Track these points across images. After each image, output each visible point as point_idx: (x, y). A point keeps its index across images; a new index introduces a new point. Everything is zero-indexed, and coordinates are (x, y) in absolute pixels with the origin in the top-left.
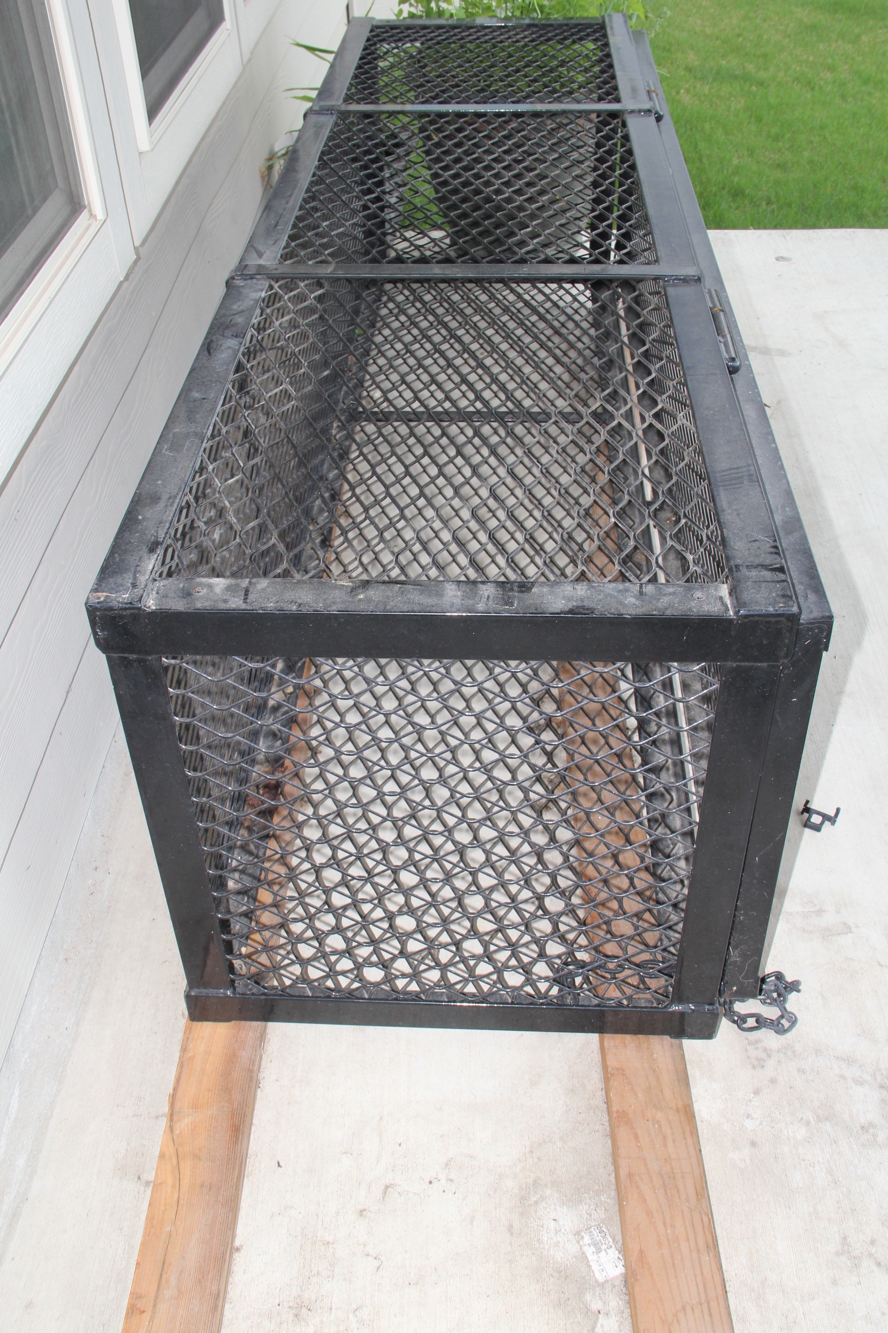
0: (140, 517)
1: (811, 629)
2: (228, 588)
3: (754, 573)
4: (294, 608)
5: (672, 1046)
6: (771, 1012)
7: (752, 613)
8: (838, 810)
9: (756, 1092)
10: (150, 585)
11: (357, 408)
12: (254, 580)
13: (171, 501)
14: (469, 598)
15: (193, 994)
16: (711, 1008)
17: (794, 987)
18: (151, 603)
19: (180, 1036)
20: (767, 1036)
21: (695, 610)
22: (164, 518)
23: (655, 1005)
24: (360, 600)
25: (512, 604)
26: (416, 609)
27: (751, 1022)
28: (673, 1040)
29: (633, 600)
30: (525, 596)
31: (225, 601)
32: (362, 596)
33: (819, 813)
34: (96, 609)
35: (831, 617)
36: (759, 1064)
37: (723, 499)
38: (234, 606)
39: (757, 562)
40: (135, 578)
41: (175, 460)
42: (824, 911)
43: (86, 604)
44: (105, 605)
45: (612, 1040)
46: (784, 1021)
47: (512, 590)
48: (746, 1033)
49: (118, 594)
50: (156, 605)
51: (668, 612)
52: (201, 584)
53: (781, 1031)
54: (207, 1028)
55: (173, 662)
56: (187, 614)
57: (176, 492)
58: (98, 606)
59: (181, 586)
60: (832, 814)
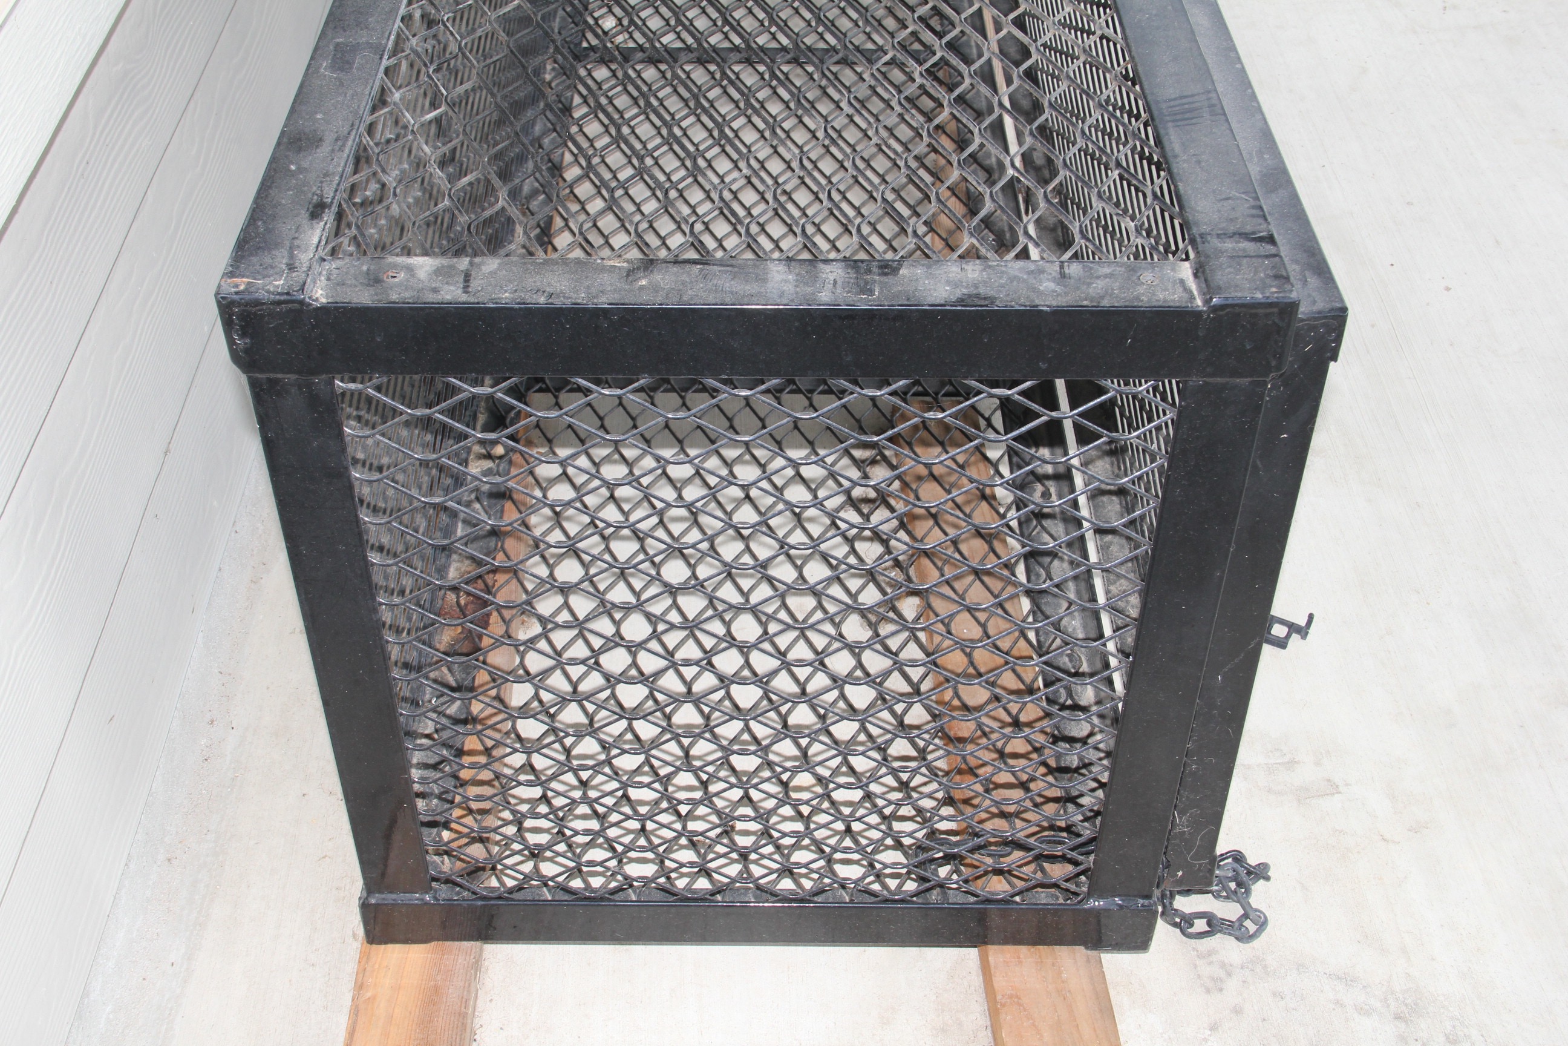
0: (293, 167)
1: (1314, 328)
2: (438, 272)
3: (1229, 245)
4: (542, 300)
5: (1088, 961)
6: (1229, 911)
7: (1230, 302)
8: (1311, 617)
9: (1214, 1028)
10: (316, 268)
11: (580, 43)
12: (477, 260)
13: (340, 143)
14: (806, 284)
15: (373, 901)
16: (1146, 902)
17: (1260, 872)
18: (319, 294)
19: (351, 968)
20: (1222, 943)
21: (1145, 299)
22: (331, 168)
23: (1061, 901)
24: (642, 288)
25: (871, 292)
26: (727, 300)
27: (1200, 925)
28: (1089, 952)
29: (1051, 285)
30: (890, 280)
31: (435, 290)
32: (644, 282)
33: (1283, 622)
34: (232, 303)
35: (1344, 310)
36: (1215, 986)
37: (1174, 140)
38: (448, 297)
39: (1232, 229)
40: (292, 256)
41: (342, 84)
42: (1298, 763)
43: (217, 294)
44: (247, 297)
45: (1000, 955)
46: (1248, 923)
47: (869, 271)
48: (1193, 941)
49: (267, 280)
50: (327, 297)
51: (1106, 303)
52: (395, 266)
53: (1245, 938)
54: (394, 954)
55: (352, 386)
56: (376, 309)
57: (346, 129)
58: (235, 297)
59: (365, 268)
60: (1302, 622)
